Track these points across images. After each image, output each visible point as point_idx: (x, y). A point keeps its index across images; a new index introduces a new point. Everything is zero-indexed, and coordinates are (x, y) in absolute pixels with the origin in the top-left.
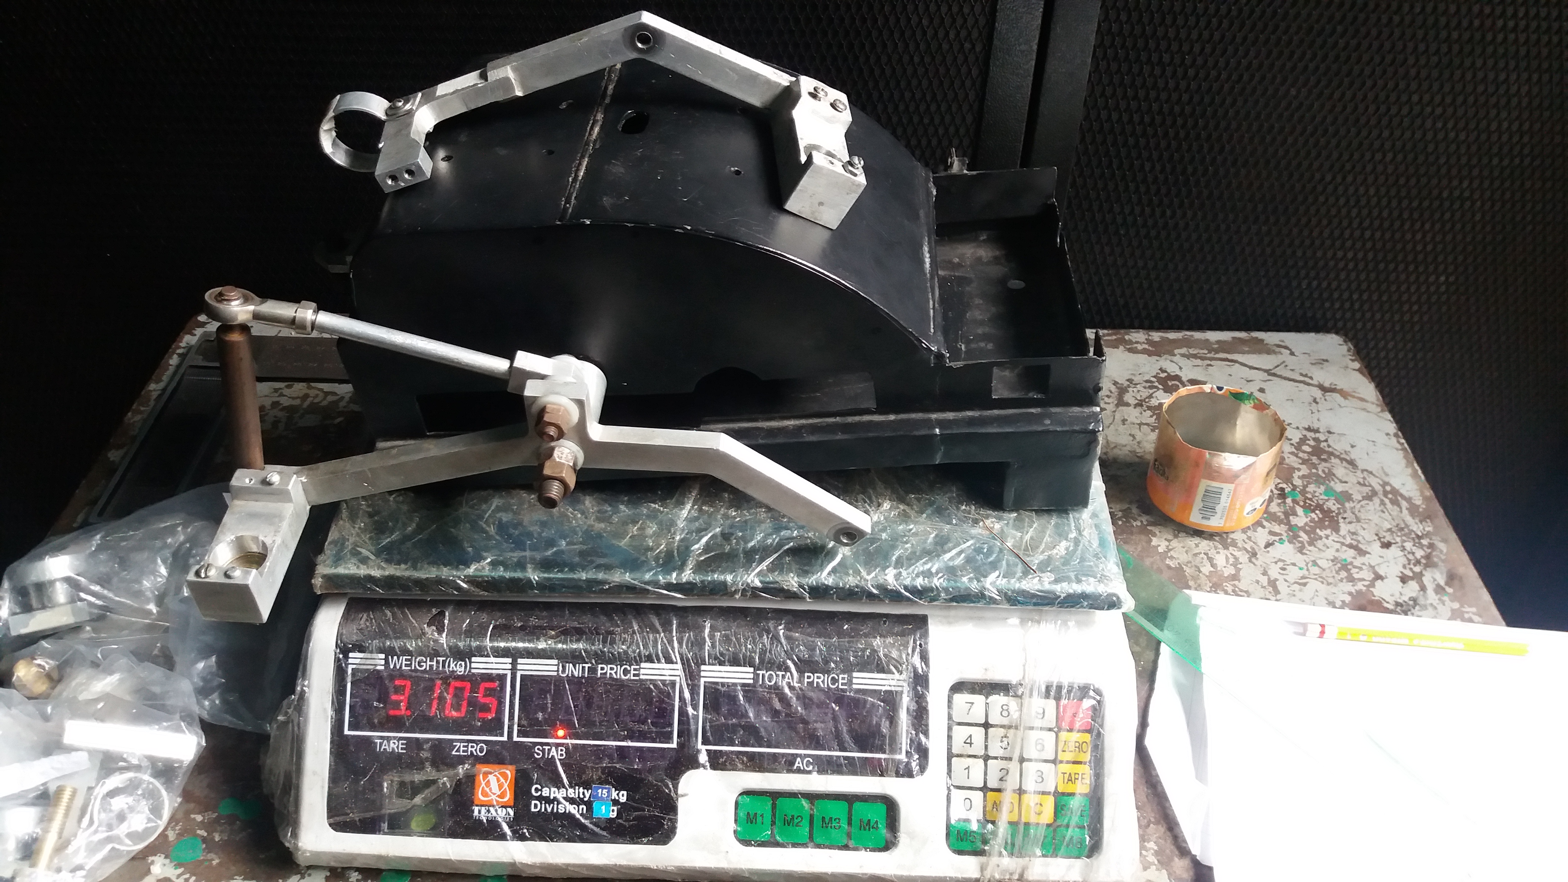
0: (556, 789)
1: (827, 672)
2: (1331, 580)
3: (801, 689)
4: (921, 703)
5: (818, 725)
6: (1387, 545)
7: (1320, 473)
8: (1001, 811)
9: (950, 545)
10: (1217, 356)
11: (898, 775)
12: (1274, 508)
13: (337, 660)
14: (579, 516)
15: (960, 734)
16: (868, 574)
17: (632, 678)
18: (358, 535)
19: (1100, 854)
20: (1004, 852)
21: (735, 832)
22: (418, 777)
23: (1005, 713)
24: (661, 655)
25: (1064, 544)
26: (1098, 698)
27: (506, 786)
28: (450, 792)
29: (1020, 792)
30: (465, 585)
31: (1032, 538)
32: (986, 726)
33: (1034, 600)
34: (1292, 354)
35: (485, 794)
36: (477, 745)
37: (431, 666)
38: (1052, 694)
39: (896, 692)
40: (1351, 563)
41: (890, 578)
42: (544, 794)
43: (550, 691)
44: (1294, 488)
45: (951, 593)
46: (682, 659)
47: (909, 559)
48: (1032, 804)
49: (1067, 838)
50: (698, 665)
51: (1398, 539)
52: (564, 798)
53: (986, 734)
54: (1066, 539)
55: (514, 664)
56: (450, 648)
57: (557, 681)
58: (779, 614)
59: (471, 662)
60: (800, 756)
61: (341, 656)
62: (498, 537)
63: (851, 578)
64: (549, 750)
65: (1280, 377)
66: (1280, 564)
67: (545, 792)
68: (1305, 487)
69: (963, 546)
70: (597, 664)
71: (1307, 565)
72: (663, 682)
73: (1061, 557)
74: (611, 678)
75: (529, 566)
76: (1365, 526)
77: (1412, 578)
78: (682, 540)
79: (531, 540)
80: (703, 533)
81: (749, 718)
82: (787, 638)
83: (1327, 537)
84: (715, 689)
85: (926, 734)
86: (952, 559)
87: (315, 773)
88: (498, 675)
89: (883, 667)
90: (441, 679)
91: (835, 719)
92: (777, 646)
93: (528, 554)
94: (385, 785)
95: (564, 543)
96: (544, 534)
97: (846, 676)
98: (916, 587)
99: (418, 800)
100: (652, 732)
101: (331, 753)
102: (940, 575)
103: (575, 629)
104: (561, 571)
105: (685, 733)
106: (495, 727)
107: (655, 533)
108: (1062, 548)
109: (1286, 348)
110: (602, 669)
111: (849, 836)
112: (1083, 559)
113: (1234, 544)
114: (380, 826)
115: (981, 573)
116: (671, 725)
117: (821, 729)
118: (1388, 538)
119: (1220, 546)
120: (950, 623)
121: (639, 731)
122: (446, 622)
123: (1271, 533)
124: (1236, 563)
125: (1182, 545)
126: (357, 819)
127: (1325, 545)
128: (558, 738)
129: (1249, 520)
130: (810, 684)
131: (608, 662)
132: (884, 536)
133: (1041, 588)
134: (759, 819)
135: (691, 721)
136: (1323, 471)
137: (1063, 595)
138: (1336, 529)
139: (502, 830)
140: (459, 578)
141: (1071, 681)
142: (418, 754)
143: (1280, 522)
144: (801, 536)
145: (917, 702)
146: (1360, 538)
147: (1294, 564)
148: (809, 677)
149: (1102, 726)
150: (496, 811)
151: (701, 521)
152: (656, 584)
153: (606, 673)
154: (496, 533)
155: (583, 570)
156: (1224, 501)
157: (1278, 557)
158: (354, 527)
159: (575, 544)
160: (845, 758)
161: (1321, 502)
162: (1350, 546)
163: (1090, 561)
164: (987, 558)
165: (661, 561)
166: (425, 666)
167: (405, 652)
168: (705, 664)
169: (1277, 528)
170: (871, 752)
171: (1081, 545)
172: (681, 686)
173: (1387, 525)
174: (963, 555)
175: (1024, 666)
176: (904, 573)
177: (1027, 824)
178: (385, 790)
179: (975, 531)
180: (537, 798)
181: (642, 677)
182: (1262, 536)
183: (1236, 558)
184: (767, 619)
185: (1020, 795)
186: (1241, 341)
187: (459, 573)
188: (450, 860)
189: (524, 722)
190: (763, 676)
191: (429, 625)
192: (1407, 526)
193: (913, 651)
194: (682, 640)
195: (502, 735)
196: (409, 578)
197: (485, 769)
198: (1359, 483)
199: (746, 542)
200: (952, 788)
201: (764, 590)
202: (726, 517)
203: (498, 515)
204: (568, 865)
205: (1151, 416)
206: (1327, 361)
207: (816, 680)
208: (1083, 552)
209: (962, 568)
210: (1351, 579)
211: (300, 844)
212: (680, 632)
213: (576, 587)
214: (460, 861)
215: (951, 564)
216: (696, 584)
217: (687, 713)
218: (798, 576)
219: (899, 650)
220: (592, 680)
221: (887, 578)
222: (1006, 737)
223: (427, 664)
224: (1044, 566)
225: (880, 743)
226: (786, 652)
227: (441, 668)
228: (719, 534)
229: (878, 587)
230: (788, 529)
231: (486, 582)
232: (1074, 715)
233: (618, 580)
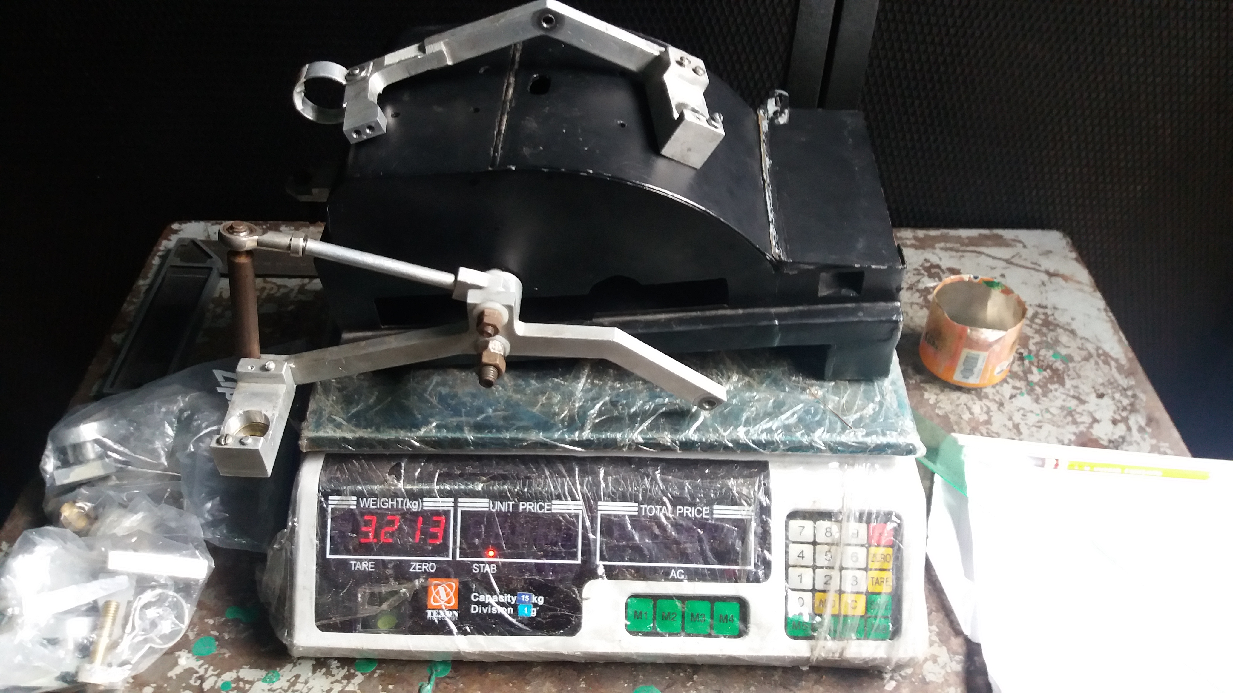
0: (490, 596)
1: (693, 505)
2: (1060, 423)
3: (674, 519)
4: (765, 528)
5: (688, 545)
6: (1101, 396)
7: (1049, 340)
8: (826, 607)
9: (785, 408)
10: (968, 249)
11: (748, 581)
12: (1016, 368)
13: (319, 502)
14: (500, 388)
15: (795, 549)
16: (725, 431)
17: (546, 512)
18: (332, 406)
19: (899, 637)
20: (829, 637)
21: (626, 625)
22: (384, 589)
23: (828, 534)
24: (567, 494)
25: (871, 405)
26: (898, 521)
27: (452, 594)
28: (410, 600)
29: (840, 592)
30: (417, 444)
31: (847, 402)
32: (814, 543)
33: (851, 450)
34: (1025, 246)
35: (436, 601)
36: (429, 564)
37: (392, 505)
38: (864, 519)
39: (747, 520)
40: (1075, 410)
41: (741, 434)
42: (481, 600)
43: (483, 523)
44: (1030, 352)
45: (787, 445)
46: (583, 497)
47: (755, 419)
48: (849, 601)
49: (875, 626)
50: (596, 501)
51: (1109, 391)
52: (496, 603)
53: (815, 550)
54: (873, 402)
55: (456, 502)
56: (406, 491)
57: (489, 515)
58: (656, 461)
59: (422, 502)
60: (674, 568)
61: (323, 499)
62: (440, 406)
63: (711, 435)
64: (484, 567)
65: (1016, 265)
66: (1022, 412)
67: (482, 598)
68: (1038, 351)
69: (795, 409)
70: (519, 501)
71: (1042, 412)
72: (570, 514)
73: (870, 416)
74: (530, 512)
75: (465, 428)
76: (1084, 381)
77: (1120, 421)
78: (580, 407)
79: (465, 408)
80: (596, 402)
81: (636, 540)
82: (663, 480)
83: (1056, 390)
84: (609, 519)
85: (769, 550)
86: (787, 419)
87: (304, 588)
88: (444, 511)
89: (736, 501)
90: (400, 515)
91: (700, 540)
92: (655, 487)
93: (464, 419)
94: (359, 595)
95: (490, 410)
96: (474, 404)
97: (708, 508)
98: (761, 441)
99: (385, 606)
100: (561, 552)
101: (317, 572)
103: (502, 475)
104: (490, 432)
105: (587, 552)
106: (442, 550)
107: (559, 402)
108: (870, 409)
109: (1020, 242)
110: (523, 505)
111: (712, 627)
112: (886, 418)
113: (986, 396)
114: (356, 627)
115: (810, 430)
116: (576, 546)
117: (690, 548)
118: (1102, 390)
119: (976, 398)
120: (786, 467)
121: (553, 552)
122: (403, 471)
123: (1014, 388)
124: (988, 412)
125: (946, 398)
126: (338, 622)
127: (1055, 396)
128: (490, 557)
129: (998, 378)
130: (681, 515)
131: (527, 500)
132: (734, 401)
133: (856, 440)
134: (644, 615)
135: (592, 544)
136: (1052, 339)
137: (872, 446)
138: (1062, 383)
139: (449, 627)
140: (413, 439)
141: (878, 509)
142: (384, 572)
143: (1020, 379)
144: (671, 403)
145: (762, 527)
146: (1081, 391)
147: (1032, 412)
148: (680, 510)
149: (901, 542)
150: (444, 613)
151: (594, 391)
152: (563, 441)
153: (525, 509)
154: (439, 403)
155: (507, 431)
156: (980, 364)
157: (1020, 406)
158: (328, 400)
159: (499, 411)
160: (709, 570)
161: (1051, 363)
162: (1074, 397)
163: (891, 419)
164: (814, 417)
165: (566, 424)
166: (387, 505)
167: (372, 494)
168: (601, 501)
169: (1018, 384)
170: (728, 564)
171: (885, 406)
172: (583, 518)
173: (1100, 380)
174: (796, 416)
175: (843, 498)
176: (752, 431)
177: (846, 616)
178: (359, 599)
179: (803, 397)
180: (476, 603)
181: (553, 511)
182: (1007, 390)
183: (988, 408)
184: (647, 466)
185: (840, 595)
186: (986, 237)
187: (412, 435)
188: (410, 651)
189: (465, 546)
190: (645, 509)
191: (390, 474)
192: (1116, 381)
193: (759, 488)
194: (583, 482)
195: (448, 556)
196: (374, 439)
197: (435, 582)
198: (1079, 348)
199: (629, 408)
200: (789, 590)
201: (645, 445)
202: (613, 388)
203: (439, 389)
204: (501, 652)
205: (920, 297)
206: (1051, 252)
207: (685, 512)
208: (886, 413)
209: (796, 425)
210: (1075, 422)
211: (295, 642)
212: (581, 477)
213: (501, 444)
214: (417, 652)
215: (787, 422)
216: (593, 441)
217: (588, 539)
218: (671, 433)
219: (748, 488)
220: (515, 513)
221: (739, 434)
222: (829, 551)
223: (389, 504)
224: (857, 423)
225: (734, 558)
226: (662, 491)
227: (400, 507)
228: (608, 402)
229: (732, 441)
230: (660, 397)
231: (434, 441)
232: (881, 535)
233: (534, 438)
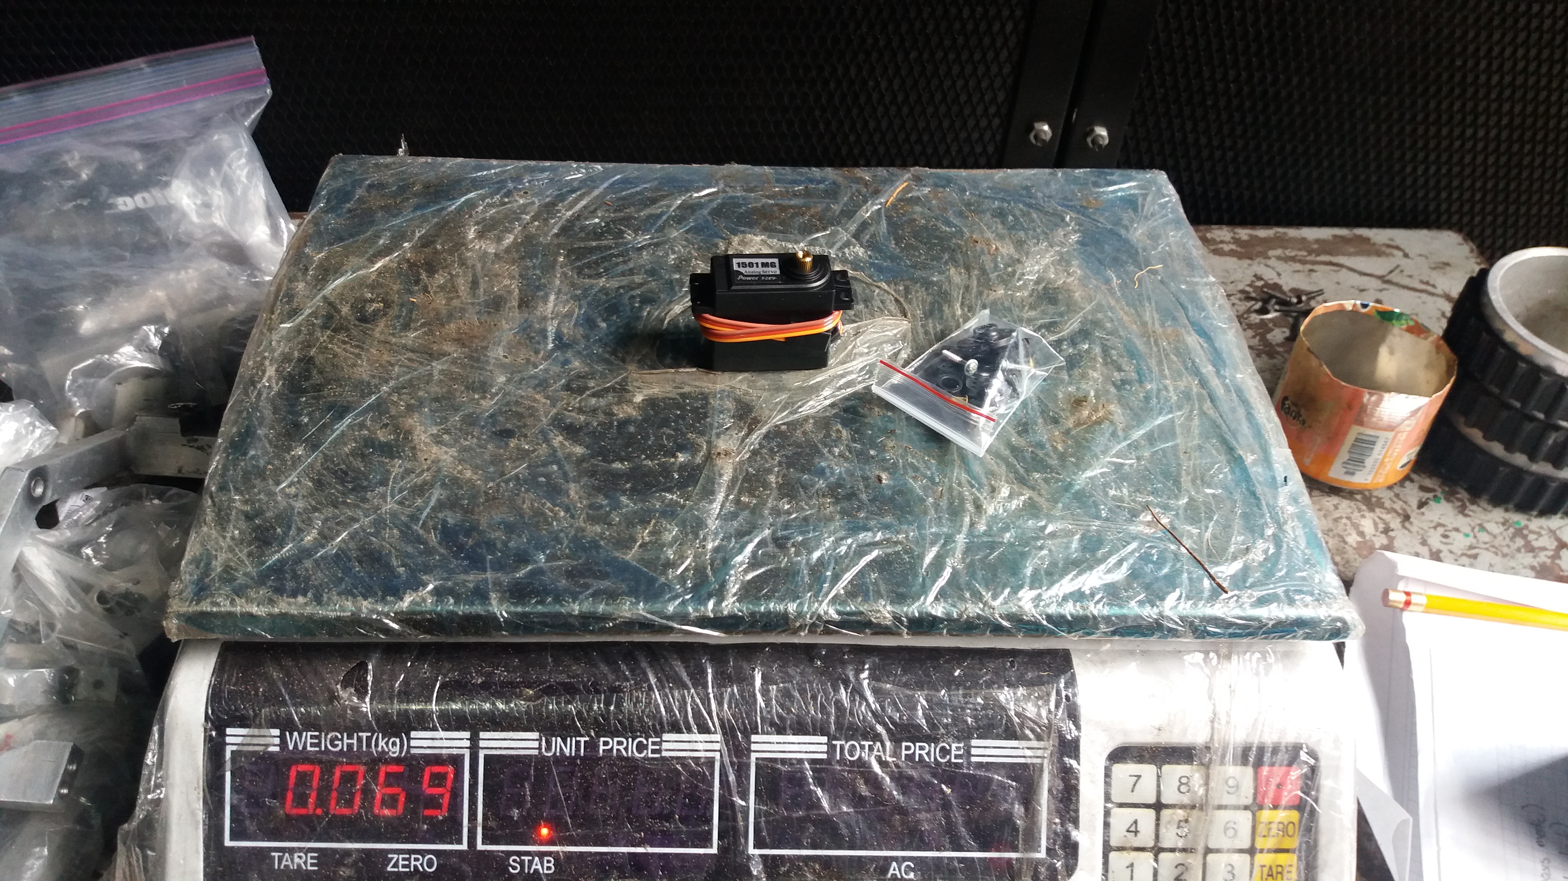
1: (932, 739)
2: (1506, 550)
3: (897, 766)
4: (1069, 780)
5: (923, 816)
9: (1104, 551)
10: (1319, 259)
13: (208, 739)
14: (562, 514)
16: (994, 598)
17: (650, 755)
18: (231, 550)
23: (1184, 789)
24: (692, 722)
25: (1261, 545)
26: (1312, 762)
30: (397, 626)
31: (1214, 537)
32: (1158, 806)
33: (1231, 631)
34: (1406, 255)
36: (423, 857)
37: (350, 746)
38: (1251, 758)
39: (1034, 765)
41: (1026, 603)
43: (527, 778)
45: (1114, 624)
46: (723, 726)
47: (1049, 574)
50: (747, 735)
53: (1158, 819)
54: (1262, 536)
55: (474, 740)
56: (377, 718)
57: (541, 760)
58: (861, 652)
59: (409, 739)
60: (895, 857)
61: (214, 733)
62: (442, 551)
63: (969, 605)
64: (531, 862)
65: (1398, 285)
66: (1441, 530)
69: (1124, 552)
70: (599, 736)
71: (1473, 529)
72: (696, 760)
73: (1261, 564)
74: (620, 757)
75: (493, 595)
78: (716, 550)
79: (493, 553)
80: (746, 539)
81: (822, 808)
82: (876, 692)
84: (772, 768)
85: (1076, 822)
86: (1110, 572)
88: (451, 757)
89: (1015, 732)
90: (365, 764)
91: (947, 806)
92: (860, 704)
93: (489, 575)
95: (542, 557)
96: (512, 544)
97: (962, 745)
98: (1062, 616)
100: (679, 832)
101: (205, 874)
102: (1097, 598)
103: (563, 684)
104: (541, 602)
105: (730, 831)
106: (448, 830)
107: (675, 540)
108: (1260, 551)
109: (1398, 248)
110: (606, 743)
112: (1290, 569)
113: (1381, 505)
115: (1155, 596)
116: (709, 821)
117: (927, 821)
119: (1364, 507)
120: (1103, 662)
121: (662, 831)
122: (370, 678)
123: (1423, 488)
124: (1387, 530)
128: (543, 842)
129: (1396, 476)
130: (910, 758)
131: (614, 734)
133: (1242, 614)
135: (739, 815)
137: (1271, 623)
140: (387, 615)
141: (1277, 738)
142: (336, 873)
144: (888, 540)
145: (1063, 779)
147: (1457, 530)
149: (1316, 800)
151: (740, 518)
152: (684, 619)
153: (610, 750)
154: (440, 544)
155: (574, 599)
157: (1436, 519)
158: (224, 537)
159: (559, 559)
160: (960, 858)
163: (1300, 570)
164: (1160, 569)
165: (689, 584)
166: (341, 745)
167: (310, 724)
168: (757, 733)
169: (1429, 483)
170: (998, 850)
171: (1285, 546)
172: (722, 766)
174: (1125, 566)
176: (1045, 596)
179: (1133, 529)
181: (664, 754)
182: (1412, 494)
183: (1385, 523)
184: (843, 663)
186: (1346, 240)
187: (386, 608)
189: (492, 822)
191: (344, 687)
193: (1057, 706)
194: (722, 698)
195: (460, 842)
196: (310, 618)
199: (810, 552)
201: (841, 624)
202: (776, 512)
203: (440, 515)
206: (1446, 265)
207: (918, 752)
208: (1288, 557)
209: (1128, 585)
210: (1530, 549)
212: (719, 686)
213: (563, 624)
215: (1109, 580)
216: (742, 618)
217: (733, 804)
218: (892, 603)
219: (1039, 707)
220: (591, 759)
221: (1021, 603)
222: (1186, 821)
223: (344, 742)
224: (1241, 580)
225: (1009, 838)
226: (872, 711)
227: (364, 748)
228: (769, 540)
229: (1009, 617)
230: (868, 530)
231: (429, 620)
232: (1279, 786)
233: (628, 615)
